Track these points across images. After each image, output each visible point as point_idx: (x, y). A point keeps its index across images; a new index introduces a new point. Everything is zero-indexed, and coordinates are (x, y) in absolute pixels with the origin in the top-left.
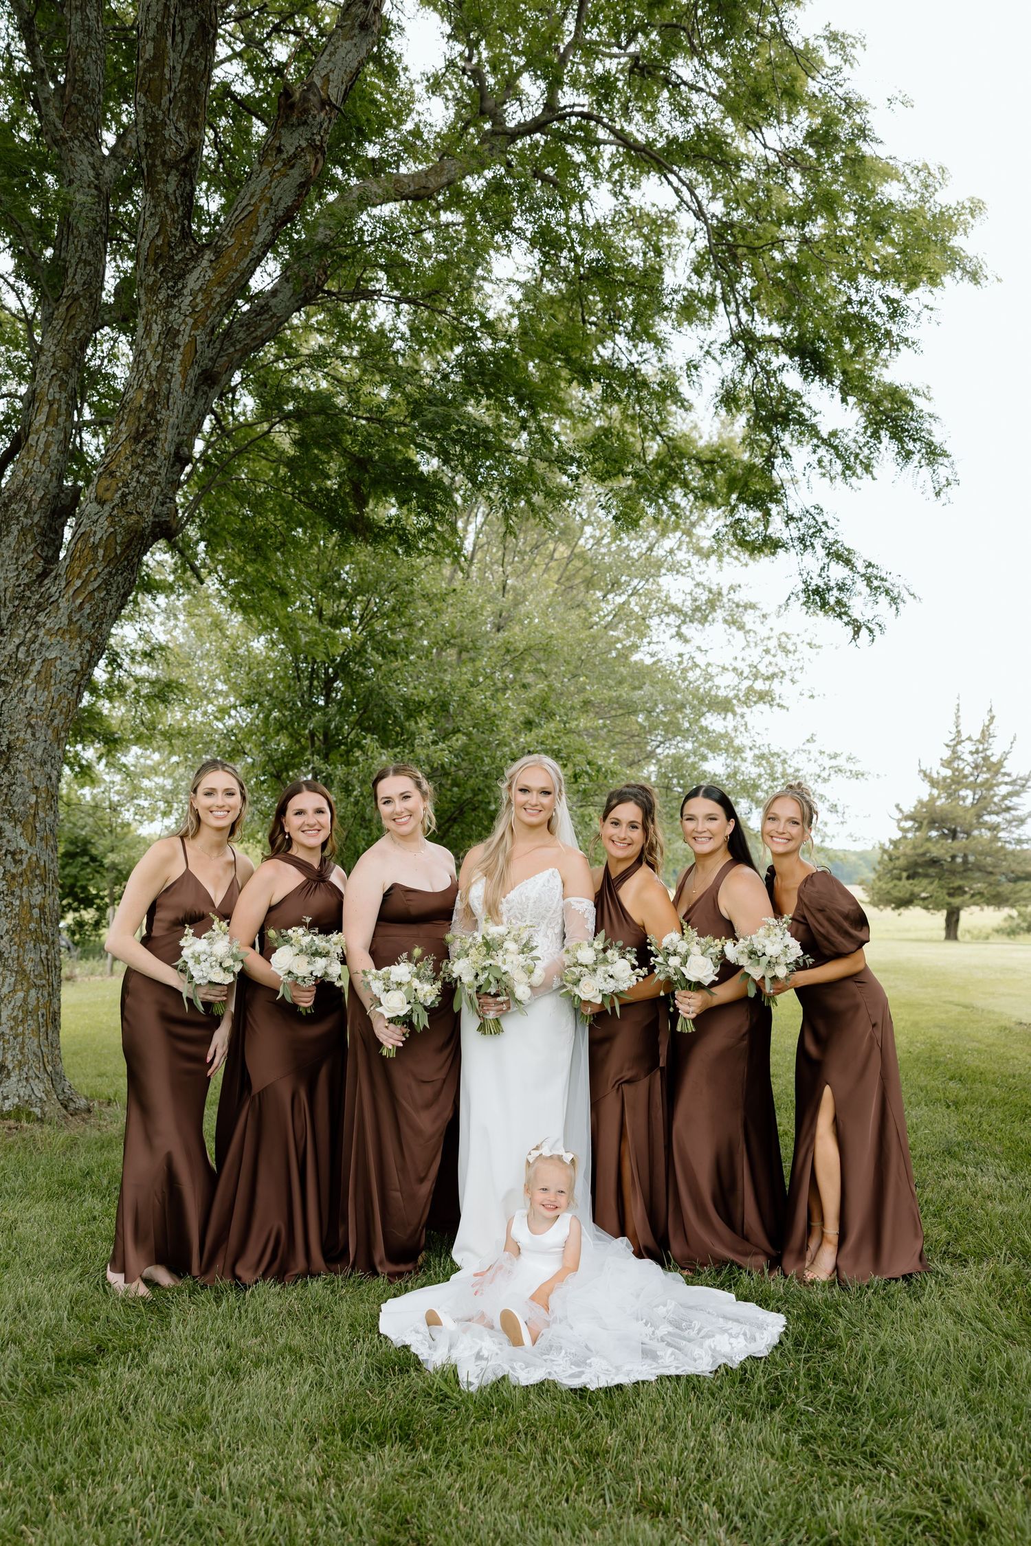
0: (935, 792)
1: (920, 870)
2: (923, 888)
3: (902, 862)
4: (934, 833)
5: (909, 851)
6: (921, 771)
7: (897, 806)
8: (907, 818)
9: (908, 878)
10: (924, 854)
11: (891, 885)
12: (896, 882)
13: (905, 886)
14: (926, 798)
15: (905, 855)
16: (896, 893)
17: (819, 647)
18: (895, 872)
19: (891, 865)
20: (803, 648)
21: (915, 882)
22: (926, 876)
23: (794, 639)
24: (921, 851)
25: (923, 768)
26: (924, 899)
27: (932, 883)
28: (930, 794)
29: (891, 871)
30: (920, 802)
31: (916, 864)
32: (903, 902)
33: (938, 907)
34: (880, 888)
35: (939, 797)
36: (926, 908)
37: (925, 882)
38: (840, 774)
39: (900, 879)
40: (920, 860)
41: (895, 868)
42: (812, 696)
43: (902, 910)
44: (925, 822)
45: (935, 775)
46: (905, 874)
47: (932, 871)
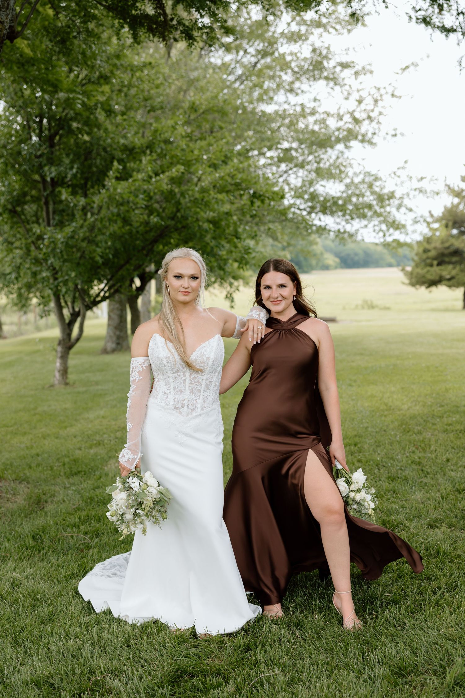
0: (456, 201)
1: (447, 259)
2: (447, 271)
3: (433, 253)
4: (455, 232)
5: (438, 245)
6: (446, 185)
7: (430, 212)
8: (437, 221)
9: (439, 264)
10: (448, 248)
11: (425, 270)
12: (428, 268)
13: (435, 271)
14: (449, 205)
15: (435, 248)
16: (429, 277)
17: (400, 97)
18: (429, 261)
19: (425, 256)
20: (387, 98)
21: (442, 267)
22: (449, 263)
23: (382, 91)
24: (447, 245)
25: (448, 183)
26: (449, 280)
27: (454, 268)
28: (452, 203)
29: (424, 261)
30: (445, 207)
31: (442, 255)
32: (433, 283)
33: (458, 285)
34: (418, 274)
35: (459, 204)
36: (450, 286)
37: (450, 267)
38: (421, 195)
39: (431, 265)
40: (446, 252)
41: (428, 258)
42: (395, 135)
43: (433, 289)
44: (450, 224)
45: (456, 189)
46: (435, 263)
47: (454, 259)
